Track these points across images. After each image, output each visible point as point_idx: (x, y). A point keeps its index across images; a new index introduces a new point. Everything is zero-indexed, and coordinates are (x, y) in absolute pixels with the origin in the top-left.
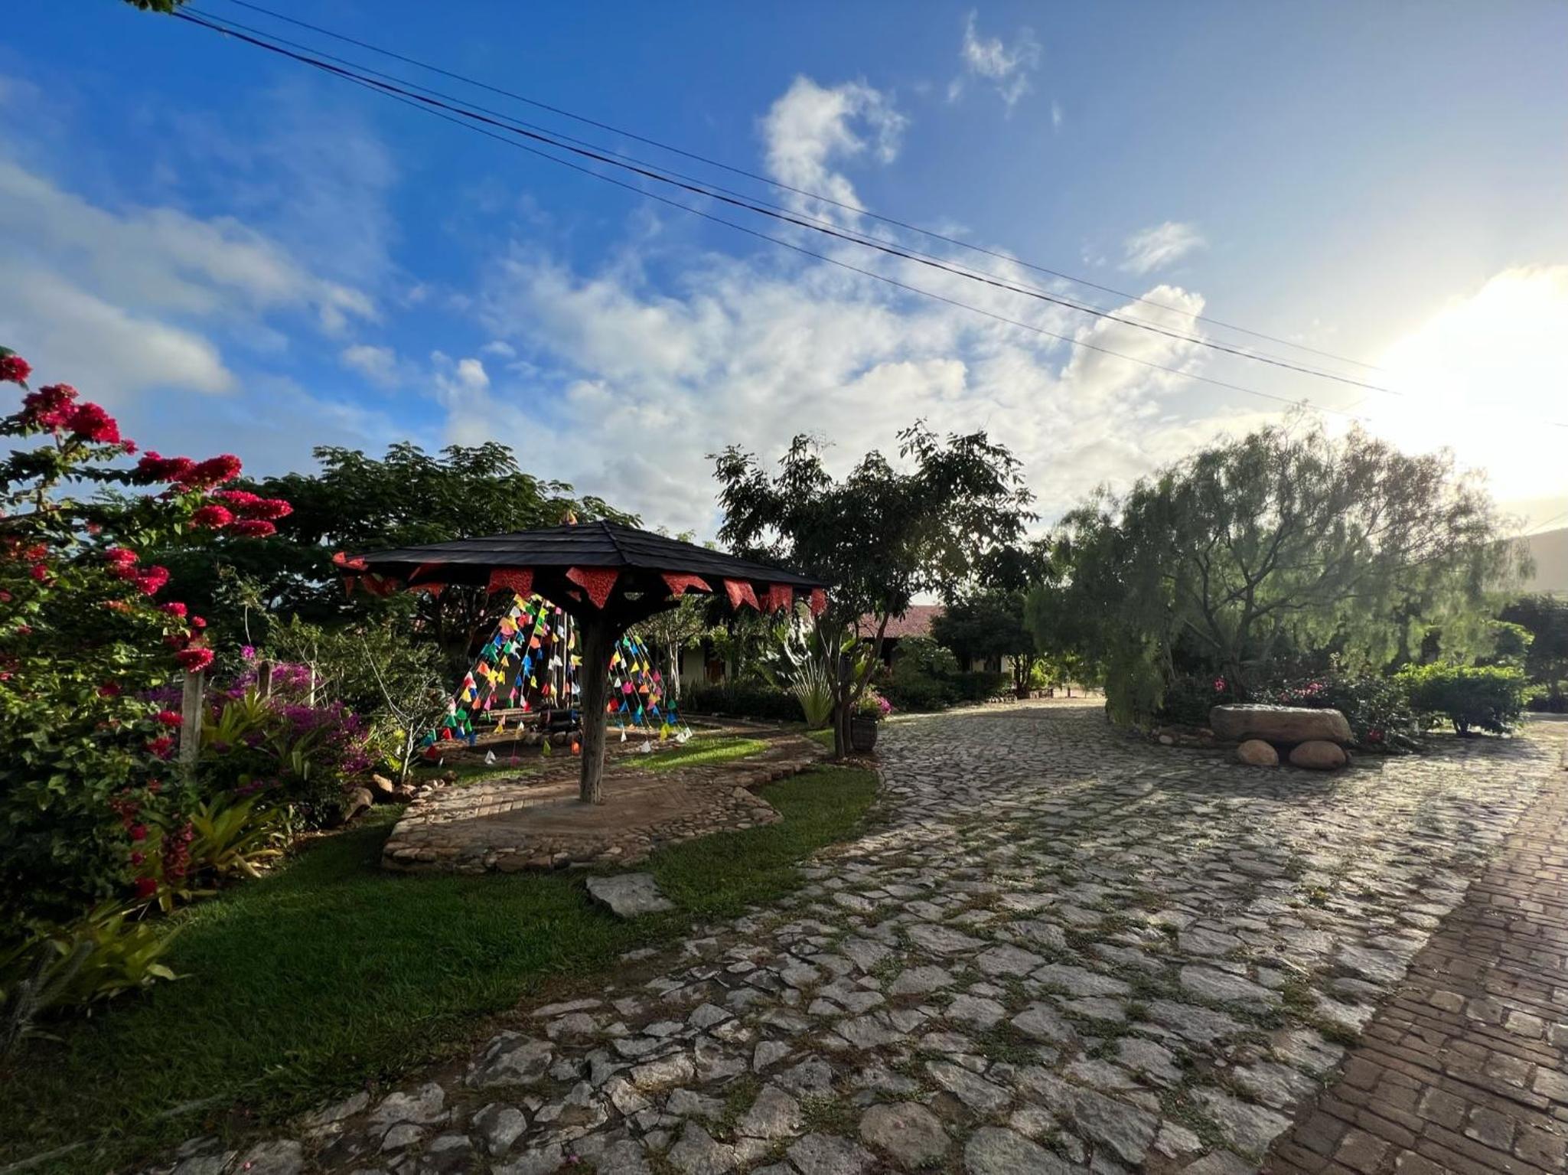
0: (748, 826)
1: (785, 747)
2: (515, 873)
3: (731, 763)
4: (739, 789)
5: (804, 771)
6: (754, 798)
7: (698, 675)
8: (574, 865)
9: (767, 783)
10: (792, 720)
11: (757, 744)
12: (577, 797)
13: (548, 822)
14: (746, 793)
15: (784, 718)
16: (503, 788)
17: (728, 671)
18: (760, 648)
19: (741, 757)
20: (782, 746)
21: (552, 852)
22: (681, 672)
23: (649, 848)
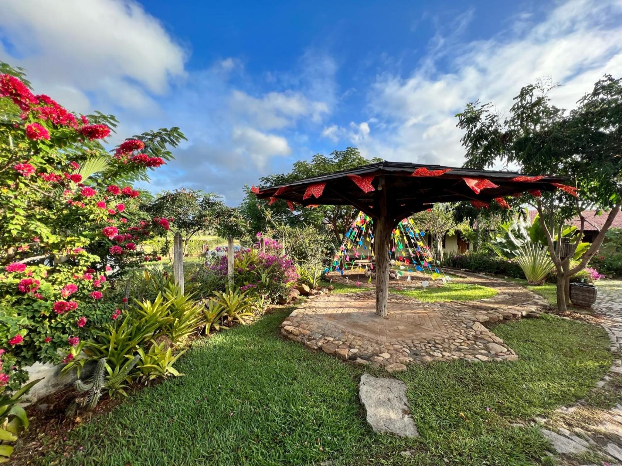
0: (485, 358)
1: (513, 294)
2: (329, 354)
3: (472, 303)
4: (478, 324)
5: (529, 316)
6: (490, 334)
7: (453, 249)
8: (359, 360)
9: (501, 321)
10: (515, 277)
11: (490, 290)
12: (375, 311)
13: (355, 325)
14: (483, 328)
15: (509, 275)
16: (343, 299)
17: (471, 247)
18: (491, 236)
19: (479, 298)
20: (509, 294)
21: (350, 347)
22: (444, 246)
23: (407, 360)
